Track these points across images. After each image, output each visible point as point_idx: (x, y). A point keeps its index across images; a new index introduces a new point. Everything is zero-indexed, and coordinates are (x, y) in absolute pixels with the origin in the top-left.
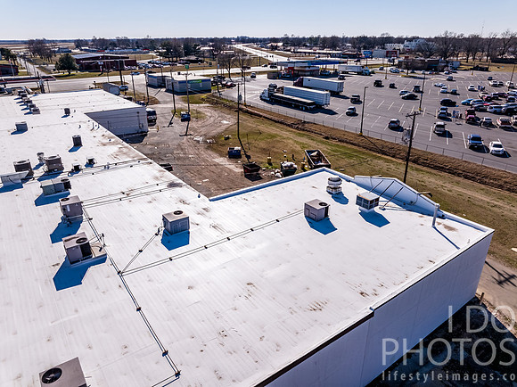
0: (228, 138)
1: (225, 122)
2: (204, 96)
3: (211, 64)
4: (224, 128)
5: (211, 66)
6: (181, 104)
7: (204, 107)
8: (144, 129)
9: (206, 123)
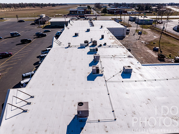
0: (155, 43)
1: (155, 37)
2: (149, 26)
3: (155, 14)
4: (154, 39)
5: (154, 15)
6: (139, 28)
7: (148, 30)
8: (124, 36)
9: (148, 36)
